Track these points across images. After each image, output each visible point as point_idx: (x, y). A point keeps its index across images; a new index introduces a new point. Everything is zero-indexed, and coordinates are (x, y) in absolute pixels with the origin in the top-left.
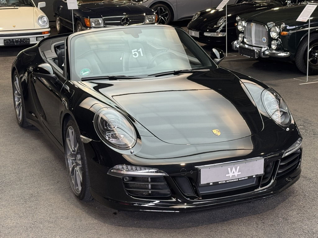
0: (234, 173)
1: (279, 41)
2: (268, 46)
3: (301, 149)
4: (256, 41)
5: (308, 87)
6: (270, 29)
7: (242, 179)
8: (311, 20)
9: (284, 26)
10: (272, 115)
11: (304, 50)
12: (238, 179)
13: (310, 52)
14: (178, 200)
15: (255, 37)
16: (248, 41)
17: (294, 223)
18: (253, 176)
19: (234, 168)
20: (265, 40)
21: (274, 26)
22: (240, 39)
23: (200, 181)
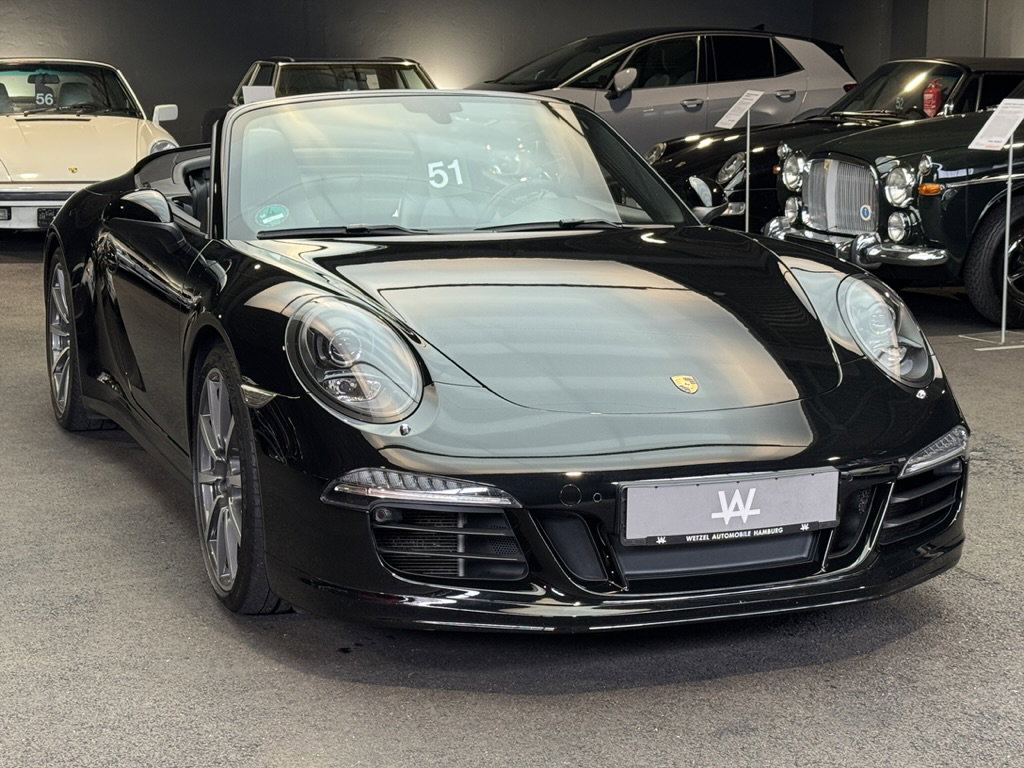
0: (736, 509)
1: (912, 215)
2: (878, 232)
3: (963, 461)
4: (839, 216)
5: (1003, 358)
6: (886, 177)
7: (765, 532)
8: (1016, 151)
9: (928, 166)
10: (879, 357)
11: (994, 245)
12: (752, 533)
13: (1014, 254)
14: (553, 590)
15: (838, 207)
16: (813, 221)
17: (934, 690)
18: (800, 525)
19: (737, 491)
20: (868, 211)
21: (896, 167)
22: (790, 215)
23: (625, 529)
